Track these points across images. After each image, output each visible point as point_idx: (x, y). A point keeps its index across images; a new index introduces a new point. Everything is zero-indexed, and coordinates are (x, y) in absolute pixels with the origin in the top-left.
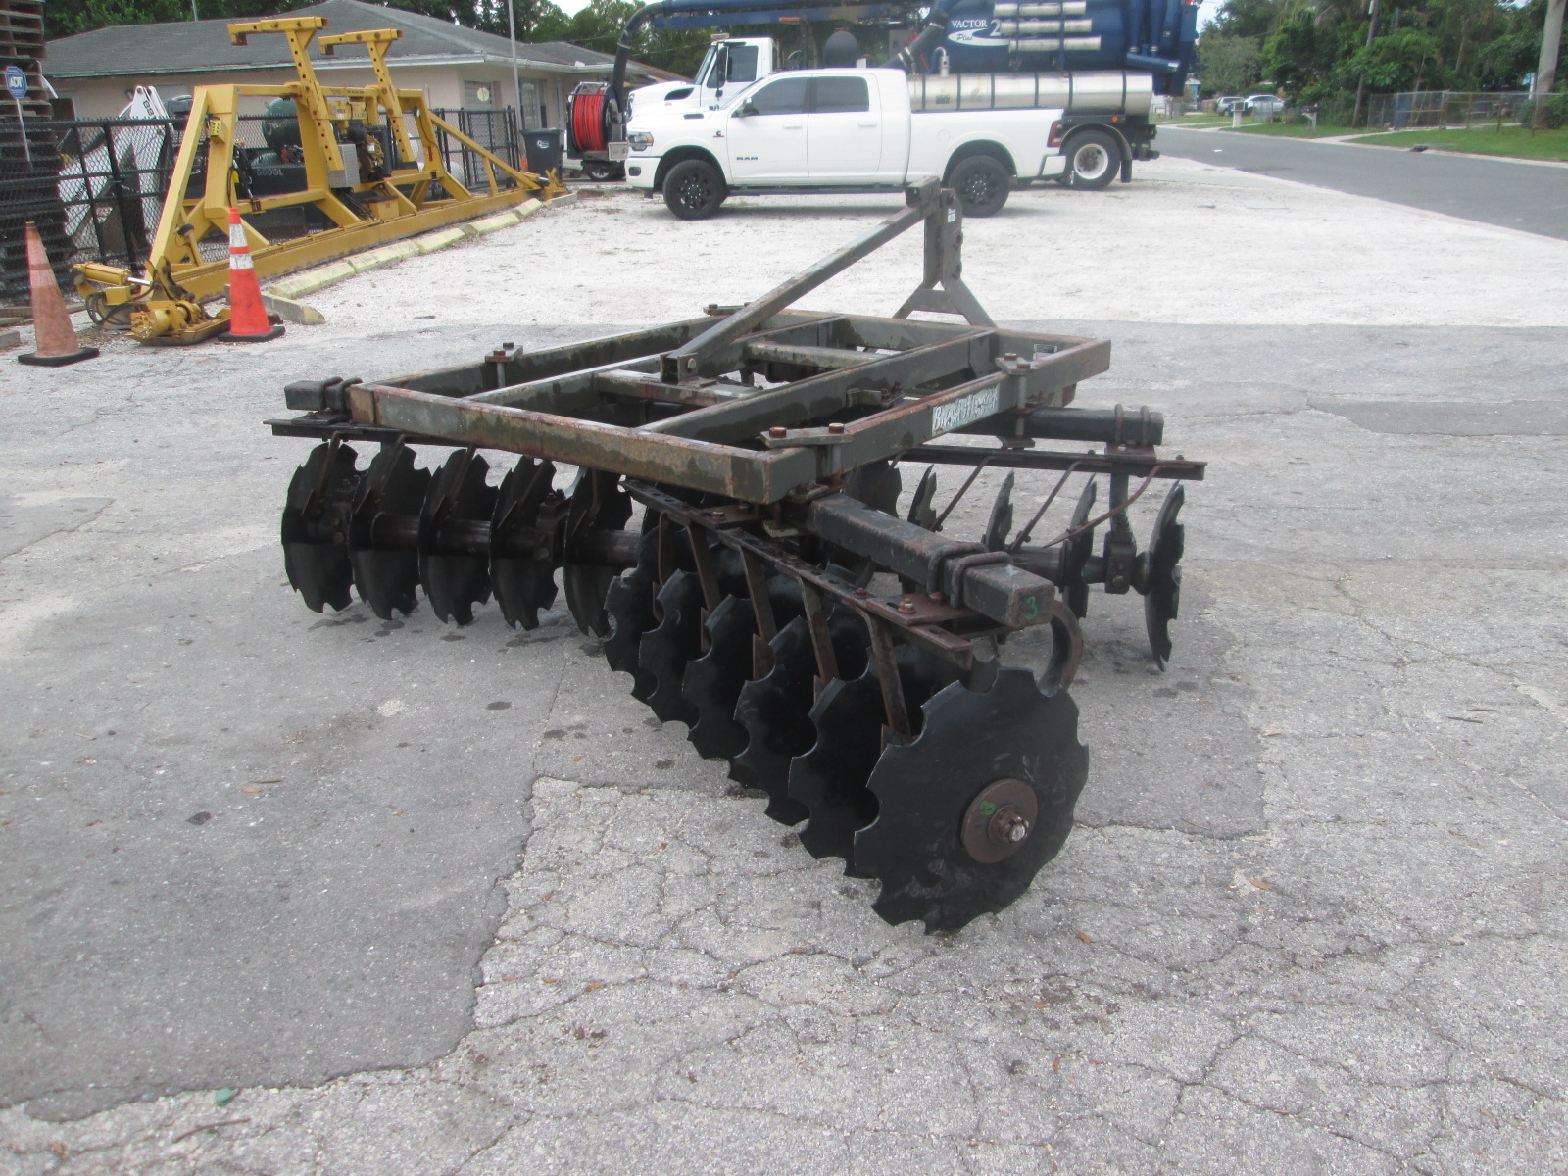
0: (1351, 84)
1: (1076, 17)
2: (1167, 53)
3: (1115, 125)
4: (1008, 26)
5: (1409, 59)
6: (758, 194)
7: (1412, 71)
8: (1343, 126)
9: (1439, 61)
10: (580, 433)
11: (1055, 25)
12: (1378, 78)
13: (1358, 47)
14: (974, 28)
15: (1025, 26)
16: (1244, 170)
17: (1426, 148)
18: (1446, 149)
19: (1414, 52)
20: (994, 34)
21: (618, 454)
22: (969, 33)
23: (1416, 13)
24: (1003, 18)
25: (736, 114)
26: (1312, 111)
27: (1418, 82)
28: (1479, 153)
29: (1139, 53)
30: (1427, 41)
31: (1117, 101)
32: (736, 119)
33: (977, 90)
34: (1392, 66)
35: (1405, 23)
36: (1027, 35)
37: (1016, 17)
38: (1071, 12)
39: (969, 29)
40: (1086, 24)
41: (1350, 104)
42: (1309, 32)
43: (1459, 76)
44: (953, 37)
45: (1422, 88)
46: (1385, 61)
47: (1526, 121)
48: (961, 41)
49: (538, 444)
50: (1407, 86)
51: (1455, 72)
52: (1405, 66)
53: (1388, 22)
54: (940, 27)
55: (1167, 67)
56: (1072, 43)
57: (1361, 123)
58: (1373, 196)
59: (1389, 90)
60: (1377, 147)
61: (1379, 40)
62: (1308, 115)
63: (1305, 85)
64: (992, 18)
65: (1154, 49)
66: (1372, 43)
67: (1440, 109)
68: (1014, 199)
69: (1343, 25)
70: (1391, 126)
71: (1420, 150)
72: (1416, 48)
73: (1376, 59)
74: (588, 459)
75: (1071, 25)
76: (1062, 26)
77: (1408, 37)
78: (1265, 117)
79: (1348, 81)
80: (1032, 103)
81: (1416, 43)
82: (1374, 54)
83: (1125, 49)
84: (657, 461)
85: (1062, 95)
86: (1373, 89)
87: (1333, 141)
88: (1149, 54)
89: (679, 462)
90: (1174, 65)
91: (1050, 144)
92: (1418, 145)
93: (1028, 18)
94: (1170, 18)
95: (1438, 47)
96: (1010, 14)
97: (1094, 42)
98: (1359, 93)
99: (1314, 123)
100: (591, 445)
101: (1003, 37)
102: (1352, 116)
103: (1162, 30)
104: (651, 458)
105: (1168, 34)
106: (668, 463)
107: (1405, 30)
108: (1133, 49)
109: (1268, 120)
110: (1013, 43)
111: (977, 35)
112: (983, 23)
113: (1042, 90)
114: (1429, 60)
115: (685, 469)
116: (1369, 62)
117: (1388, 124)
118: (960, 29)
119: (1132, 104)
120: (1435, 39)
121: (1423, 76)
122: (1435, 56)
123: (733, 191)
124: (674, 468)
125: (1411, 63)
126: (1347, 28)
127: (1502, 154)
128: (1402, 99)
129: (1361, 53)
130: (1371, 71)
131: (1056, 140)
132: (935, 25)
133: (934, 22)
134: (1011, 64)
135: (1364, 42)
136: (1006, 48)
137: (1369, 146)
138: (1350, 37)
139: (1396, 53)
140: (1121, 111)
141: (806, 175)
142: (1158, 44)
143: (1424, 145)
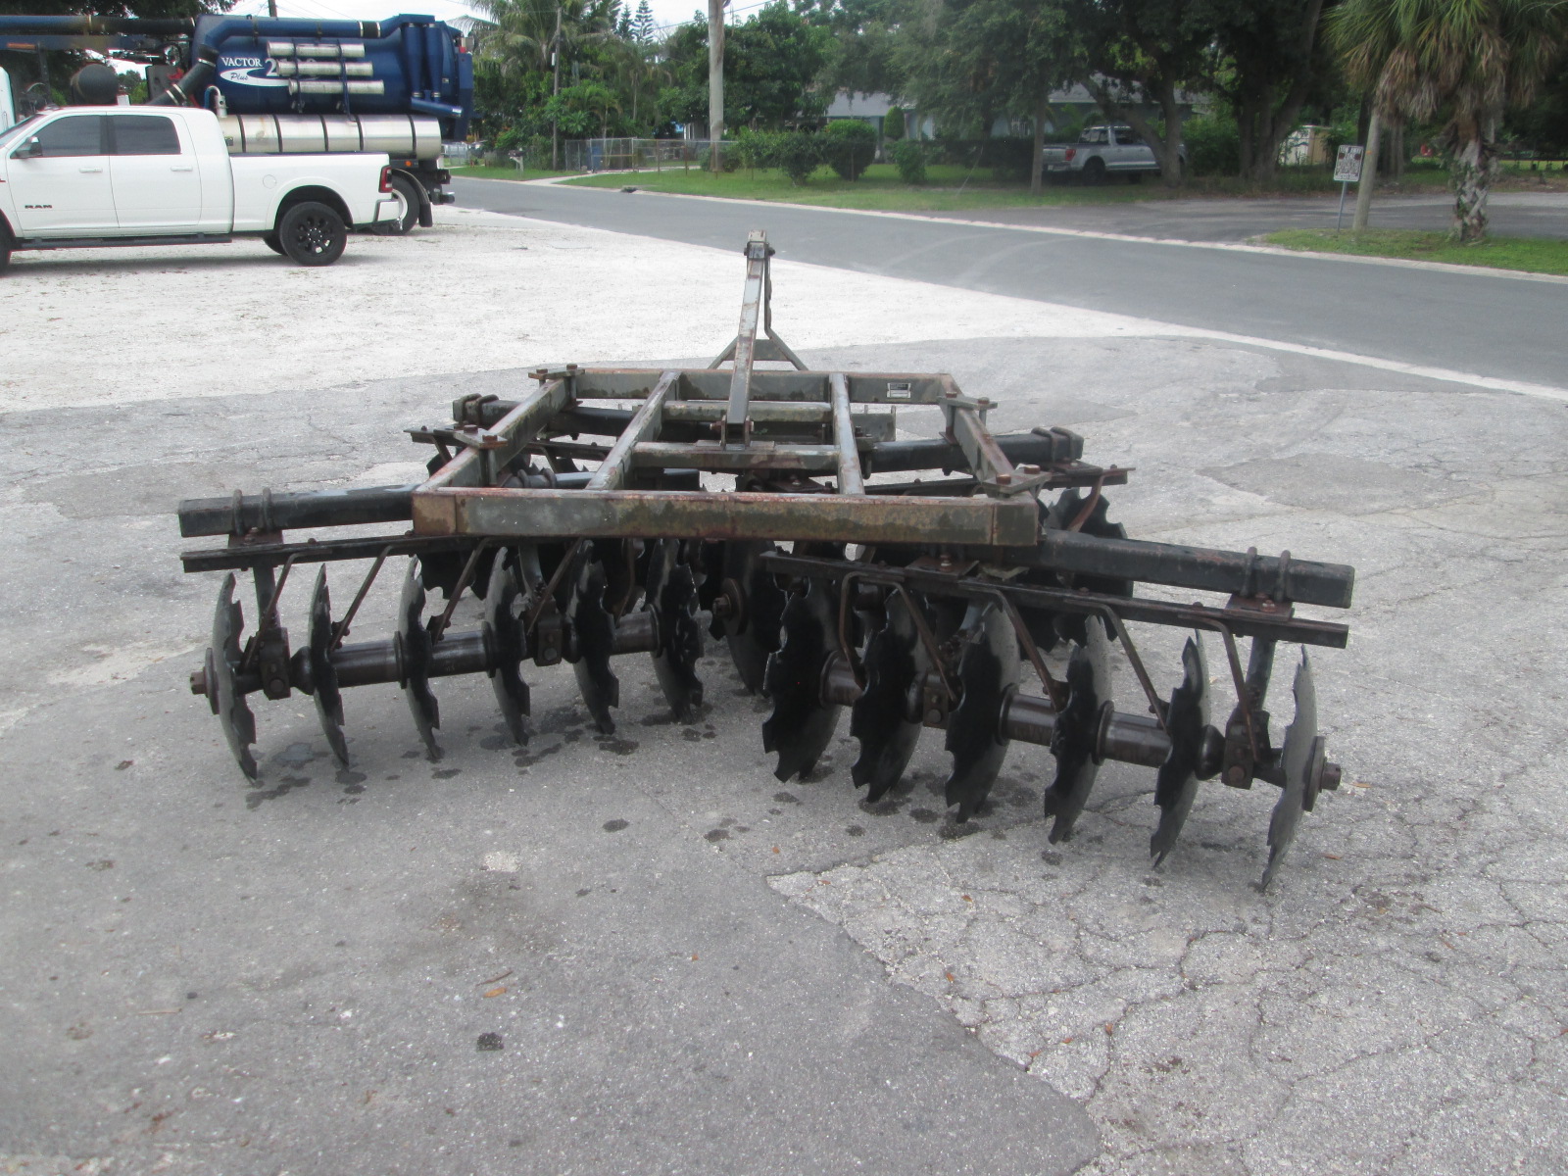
0: (545, 131)
1: (354, 59)
2: (451, 99)
3: (408, 169)
4: (286, 66)
5: (594, 108)
6: (53, 248)
7: (599, 119)
8: (544, 169)
9: (620, 111)
10: (791, 509)
11: (335, 67)
12: (571, 125)
13: (546, 96)
14: (248, 66)
15: (303, 66)
16: (498, 212)
17: (634, 190)
18: (653, 190)
19: (597, 102)
20: (270, 74)
21: (846, 521)
22: (243, 72)
23: (591, 66)
24: (278, 58)
25: (16, 155)
26: (518, 155)
27: (605, 130)
28: (684, 193)
29: (423, 98)
30: (606, 93)
31: (408, 146)
32: (17, 161)
33: (263, 132)
34: (581, 114)
35: (584, 75)
36: (306, 77)
37: (293, 57)
38: (351, 55)
39: (242, 67)
40: (367, 68)
41: (547, 149)
42: (496, 79)
43: (637, 125)
44: (226, 75)
45: (608, 135)
46: (574, 110)
47: (706, 166)
48: (235, 80)
49: (728, 526)
50: (596, 134)
51: (633, 121)
52: (592, 115)
53: (569, 73)
54: (211, 64)
55: (451, 113)
56: (355, 87)
57: (560, 167)
58: (644, 234)
59: (582, 136)
60: (589, 189)
61: (565, 90)
62: (515, 159)
63: (499, 130)
64: (267, 57)
65: (436, 95)
66: (559, 92)
67: (632, 154)
68: (354, 245)
69: (528, 75)
70: (589, 169)
71: (630, 191)
72: (597, 98)
73: (566, 108)
74: (800, 533)
75: (351, 68)
76: (343, 69)
77: (590, 89)
78: (463, 160)
79: (542, 127)
80: (323, 148)
81: (597, 94)
82: (563, 102)
83: (408, 94)
84: (899, 522)
85: (353, 139)
86: (565, 135)
87: (546, 183)
88: (433, 99)
89: (927, 520)
90: (458, 111)
91: (382, 189)
92: (627, 187)
93: (304, 59)
94: (447, 66)
95: (616, 98)
96: (287, 53)
97: (378, 86)
98: (554, 137)
99: (522, 167)
100: (808, 518)
101: (281, 77)
102: (551, 160)
103: (442, 76)
104: (890, 520)
105: (447, 81)
106: (912, 523)
107: (585, 81)
108: (416, 94)
109: (467, 163)
110: (294, 85)
111: (251, 74)
112: (257, 62)
113: (330, 134)
114: (611, 110)
115: (935, 526)
116: (560, 111)
117: (585, 167)
118: (232, 68)
119: (422, 149)
120: (613, 91)
121: (608, 124)
122: (616, 106)
123: (24, 245)
124: (920, 527)
125: (596, 112)
126: (533, 77)
127: (704, 195)
128: (594, 144)
129: (552, 102)
130: (563, 119)
131: (388, 186)
132: (205, 61)
133: (203, 58)
134: (293, 106)
135: (551, 91)
136: (285, 89)
137: (581, 188)
138: (536, 86)
139: (581, 103)
140: (412, 155)
141: (116, 225)
142: (439, 91)
143: (633, 187)
